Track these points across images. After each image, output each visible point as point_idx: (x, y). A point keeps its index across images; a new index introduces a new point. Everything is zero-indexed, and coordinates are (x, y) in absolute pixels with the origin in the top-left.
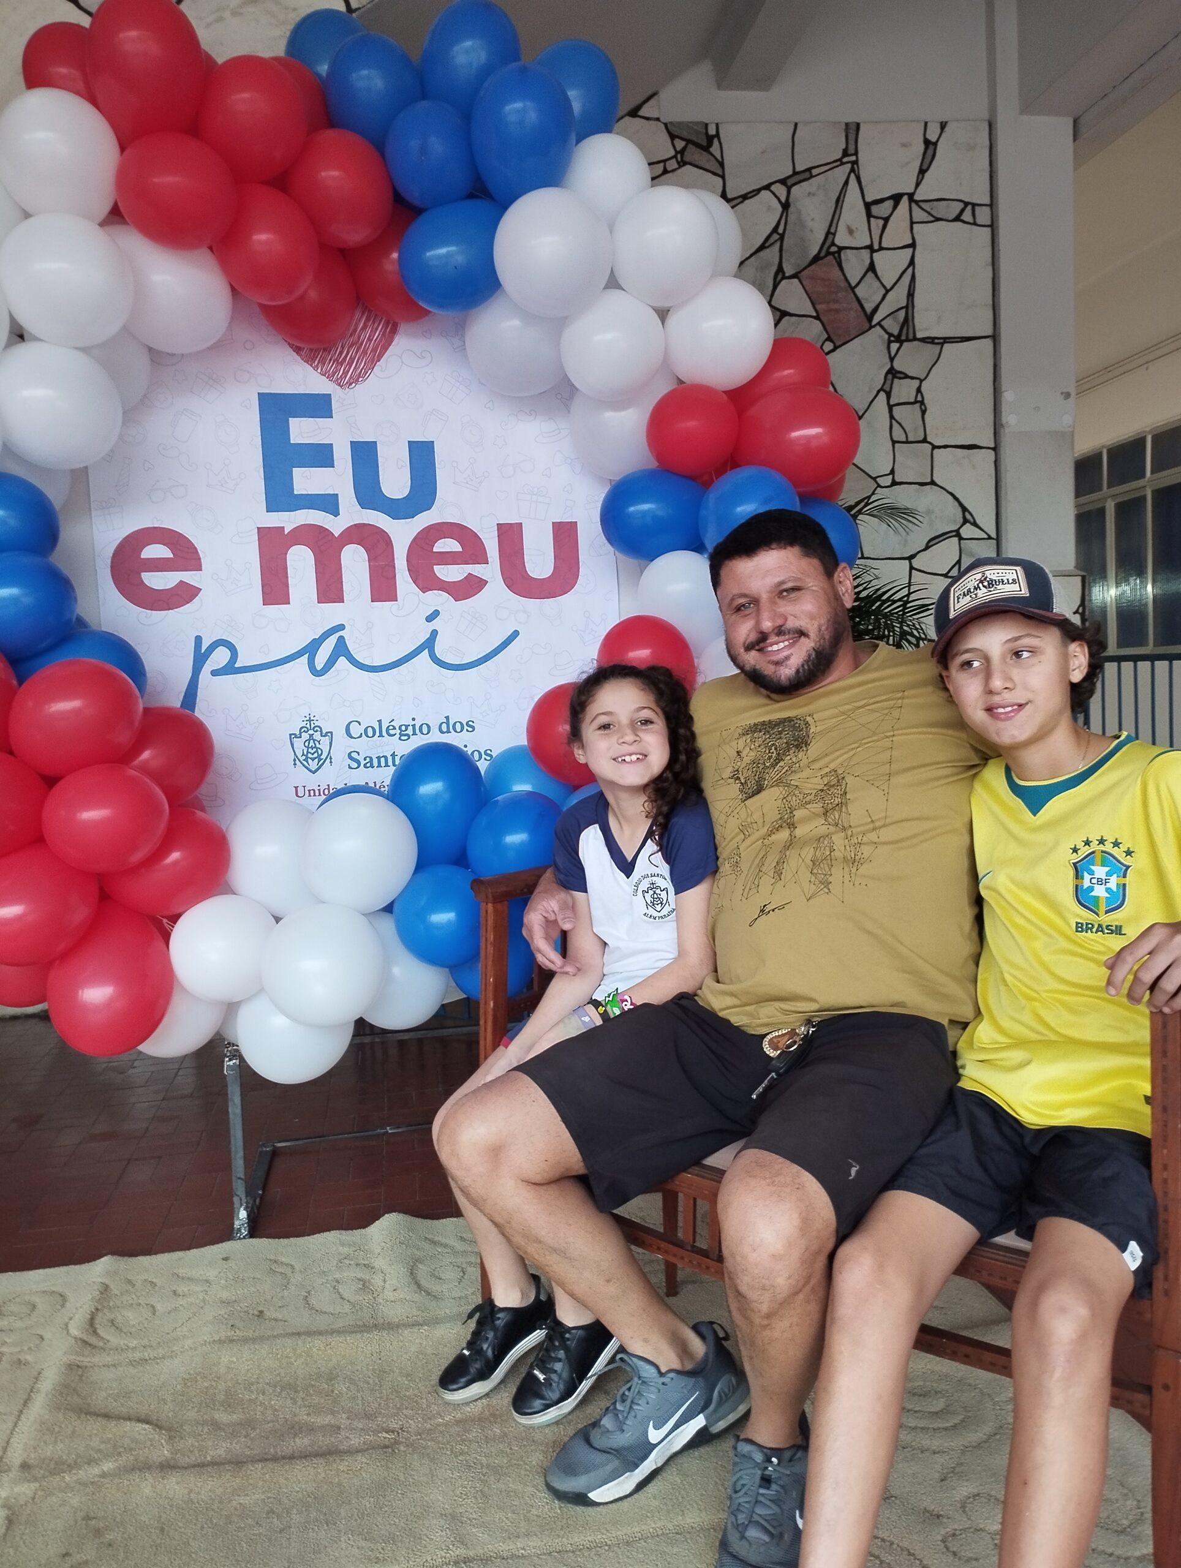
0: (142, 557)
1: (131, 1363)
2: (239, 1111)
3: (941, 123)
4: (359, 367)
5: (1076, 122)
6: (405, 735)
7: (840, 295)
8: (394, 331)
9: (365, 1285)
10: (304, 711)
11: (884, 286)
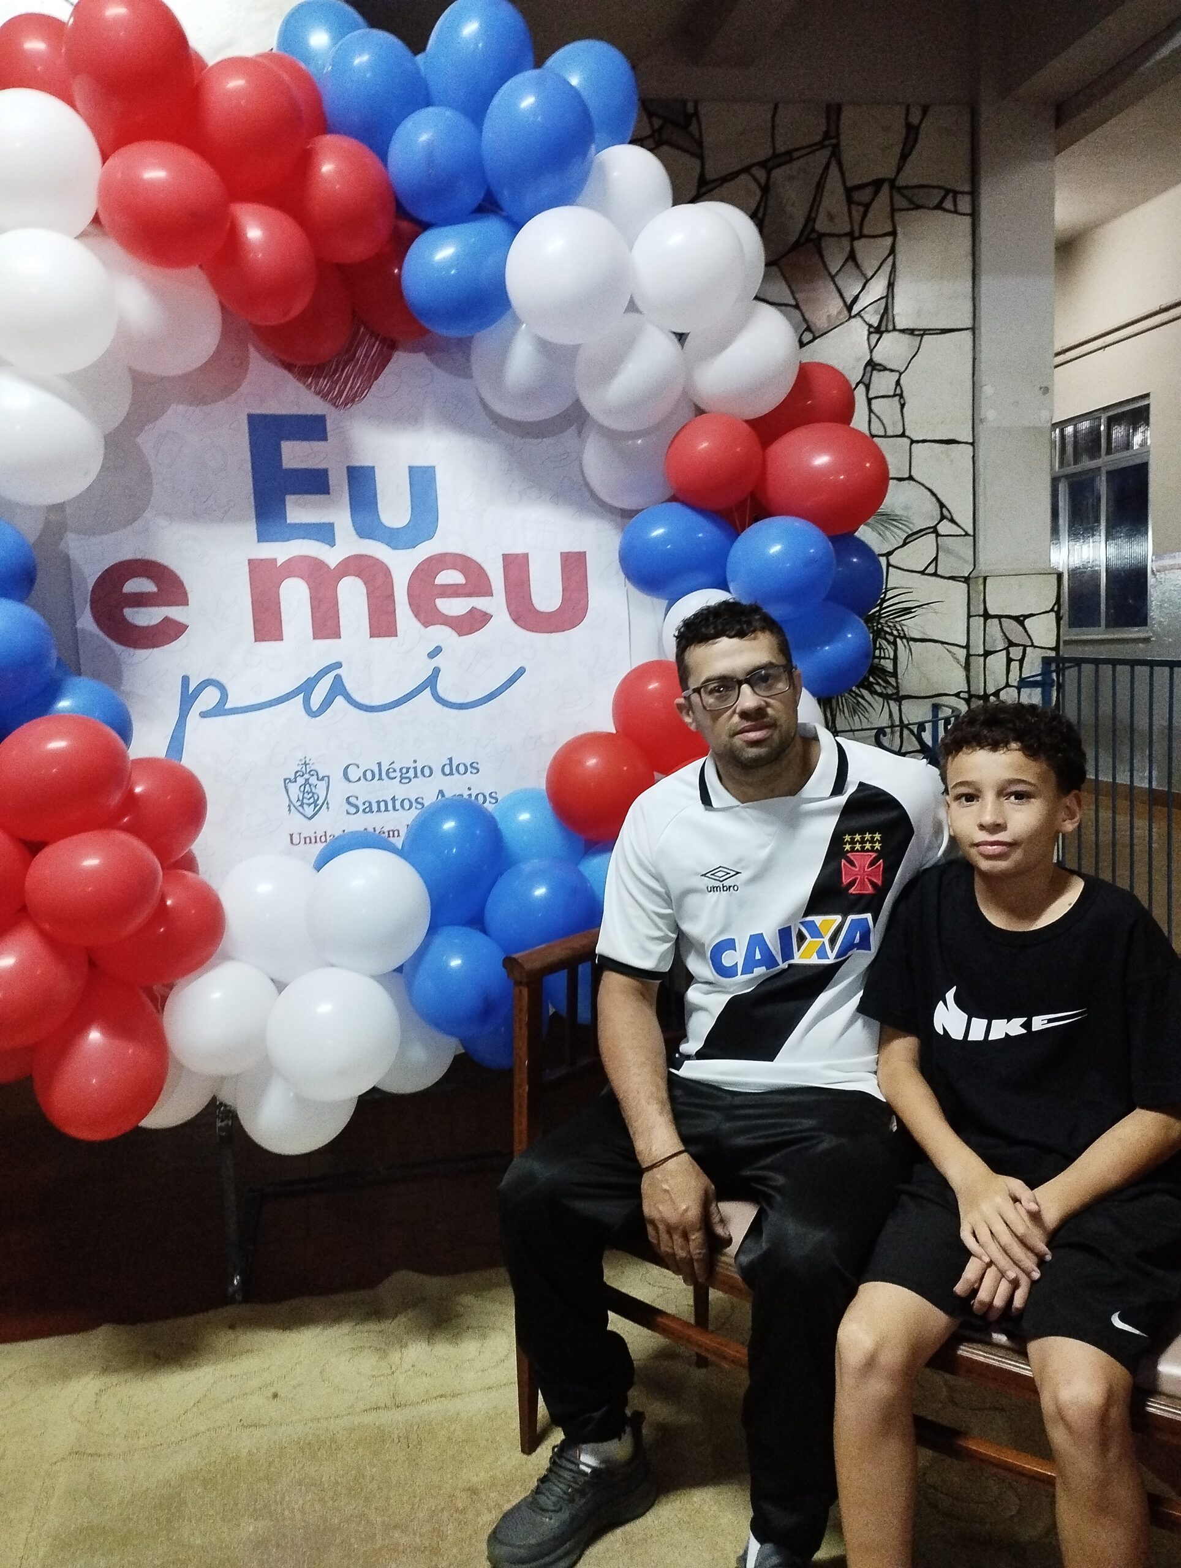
0: (124, 591)
3: (924, 106)
4: (355, 387)
6: (405, 778)
7: (820, 284)
8: (392, 348)
10: (299, 755)
11: (864, 275)
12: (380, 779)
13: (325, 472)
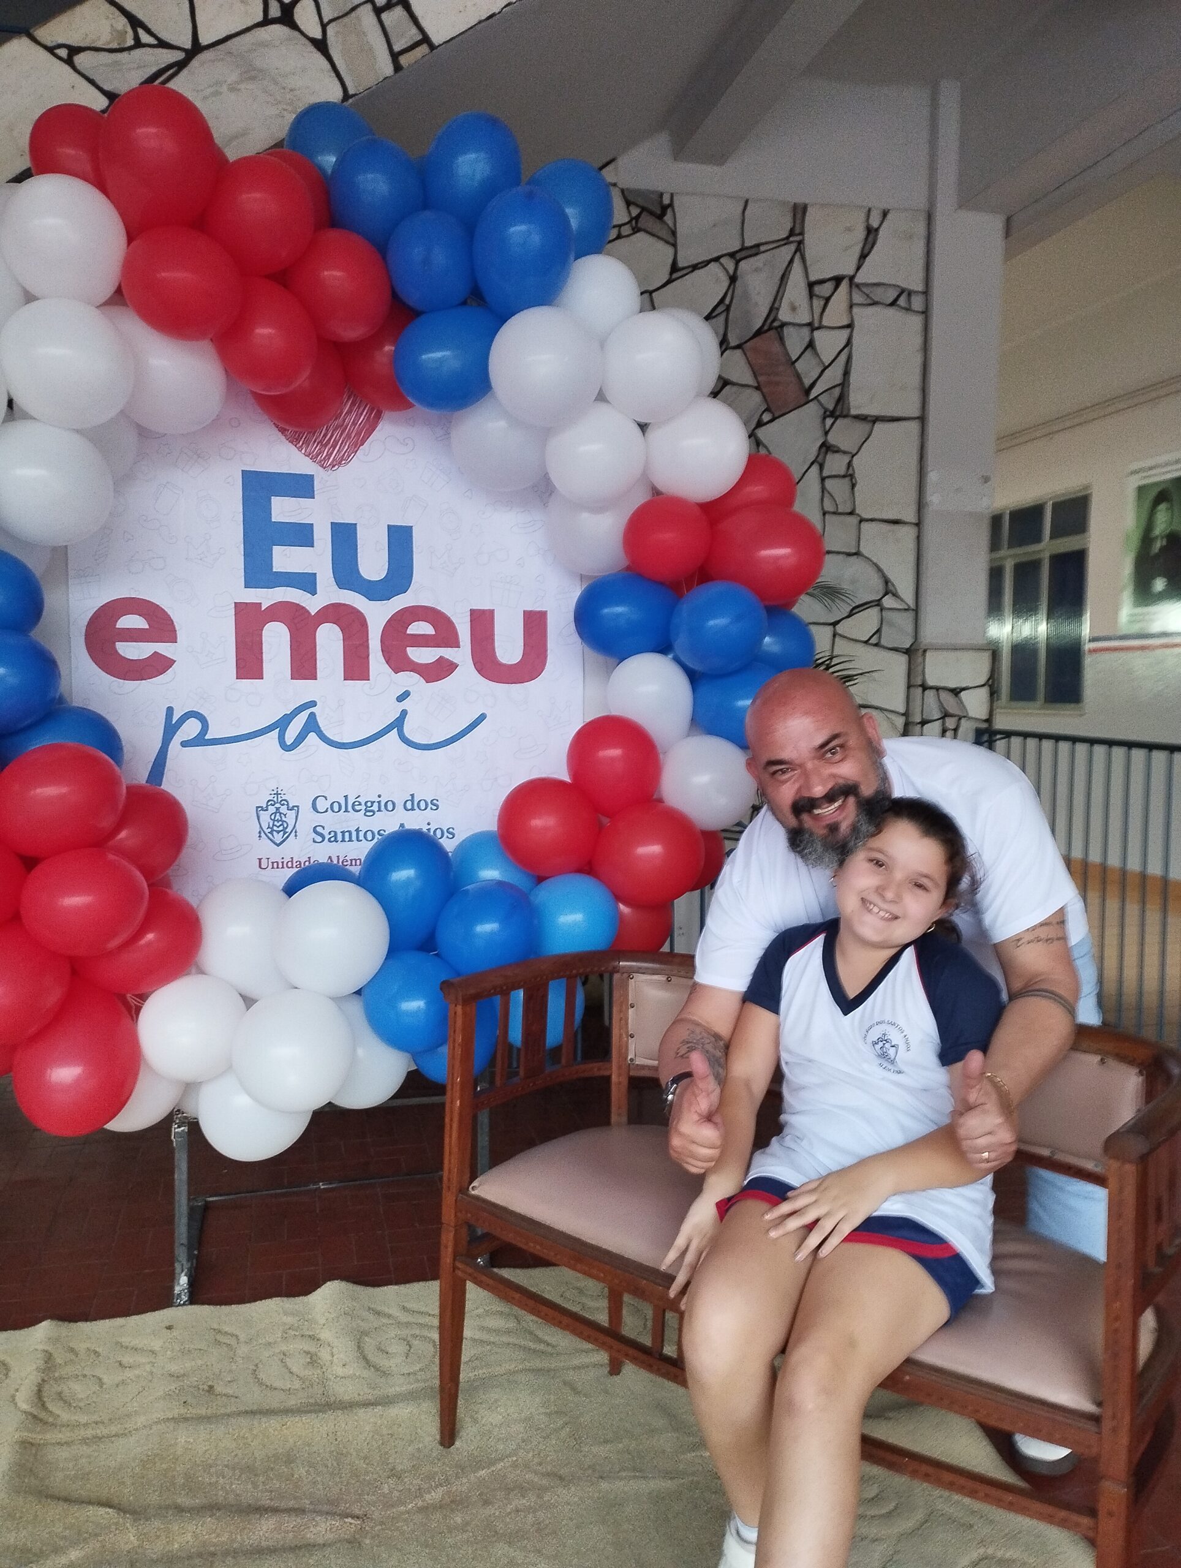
0: (117, 627)
1: (85, 1441)
2: (184, 1177)
3: (884, 211)
4: (342, 450)
5: (1008, 221)
6: (370, 811)
7: (781, 368)
8: (378, 416)
9: (313, 1360)
10: (272, 785)
11: (822, 363)
12: (347, 811)
13: (310, 527)
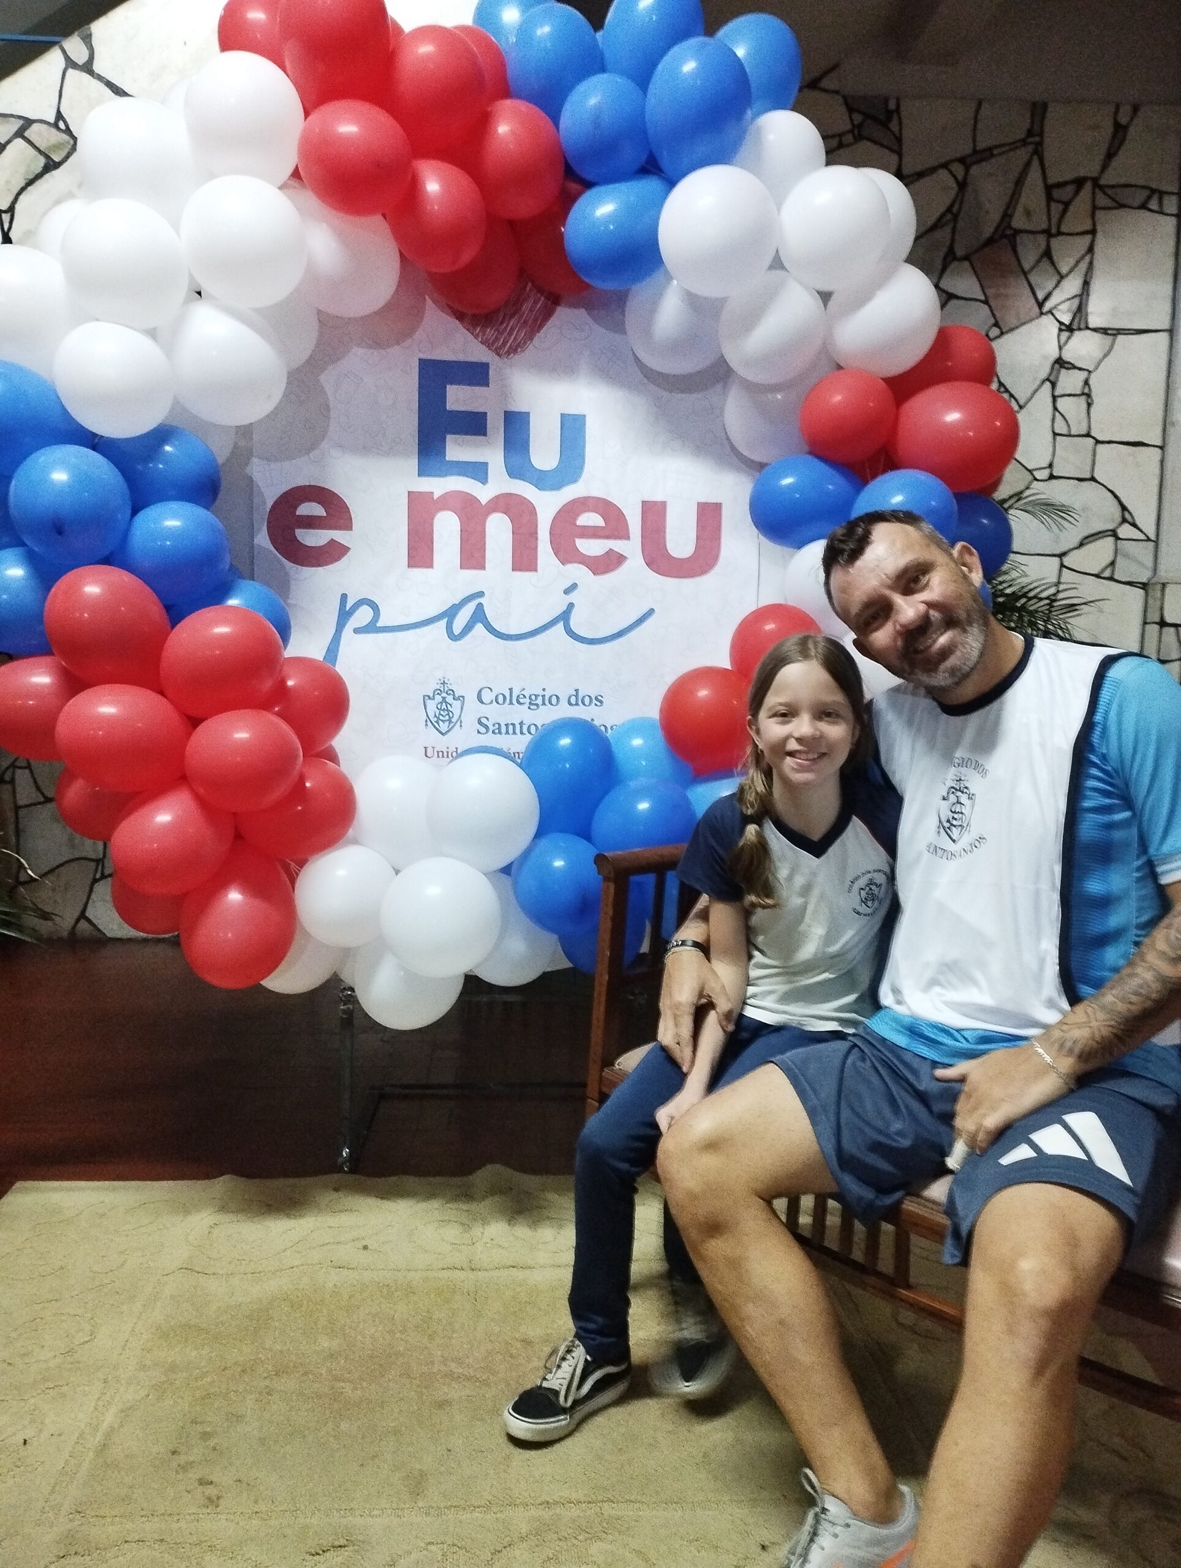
0: (297, 514)
3: (1135, 105)
4: (518, 338)
6: (534, 704)
7: (1011, 279)
8: (555, 304)
10: (439, 674)
11: (1059, 273)
12: (511, 703)
13: (483, 416)
